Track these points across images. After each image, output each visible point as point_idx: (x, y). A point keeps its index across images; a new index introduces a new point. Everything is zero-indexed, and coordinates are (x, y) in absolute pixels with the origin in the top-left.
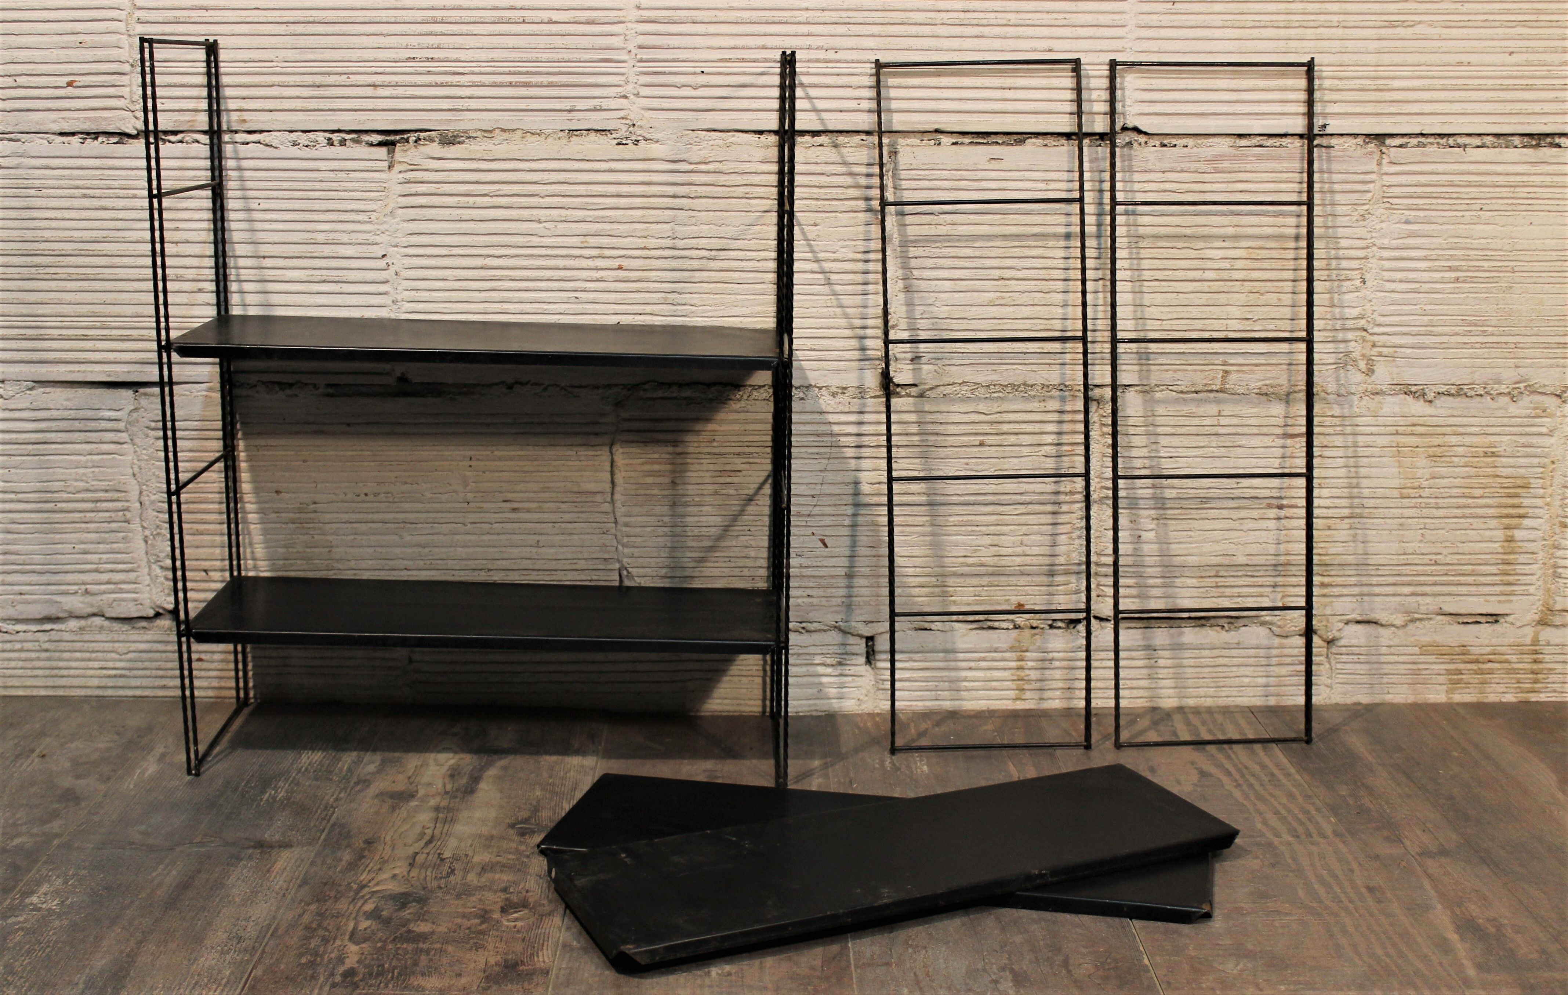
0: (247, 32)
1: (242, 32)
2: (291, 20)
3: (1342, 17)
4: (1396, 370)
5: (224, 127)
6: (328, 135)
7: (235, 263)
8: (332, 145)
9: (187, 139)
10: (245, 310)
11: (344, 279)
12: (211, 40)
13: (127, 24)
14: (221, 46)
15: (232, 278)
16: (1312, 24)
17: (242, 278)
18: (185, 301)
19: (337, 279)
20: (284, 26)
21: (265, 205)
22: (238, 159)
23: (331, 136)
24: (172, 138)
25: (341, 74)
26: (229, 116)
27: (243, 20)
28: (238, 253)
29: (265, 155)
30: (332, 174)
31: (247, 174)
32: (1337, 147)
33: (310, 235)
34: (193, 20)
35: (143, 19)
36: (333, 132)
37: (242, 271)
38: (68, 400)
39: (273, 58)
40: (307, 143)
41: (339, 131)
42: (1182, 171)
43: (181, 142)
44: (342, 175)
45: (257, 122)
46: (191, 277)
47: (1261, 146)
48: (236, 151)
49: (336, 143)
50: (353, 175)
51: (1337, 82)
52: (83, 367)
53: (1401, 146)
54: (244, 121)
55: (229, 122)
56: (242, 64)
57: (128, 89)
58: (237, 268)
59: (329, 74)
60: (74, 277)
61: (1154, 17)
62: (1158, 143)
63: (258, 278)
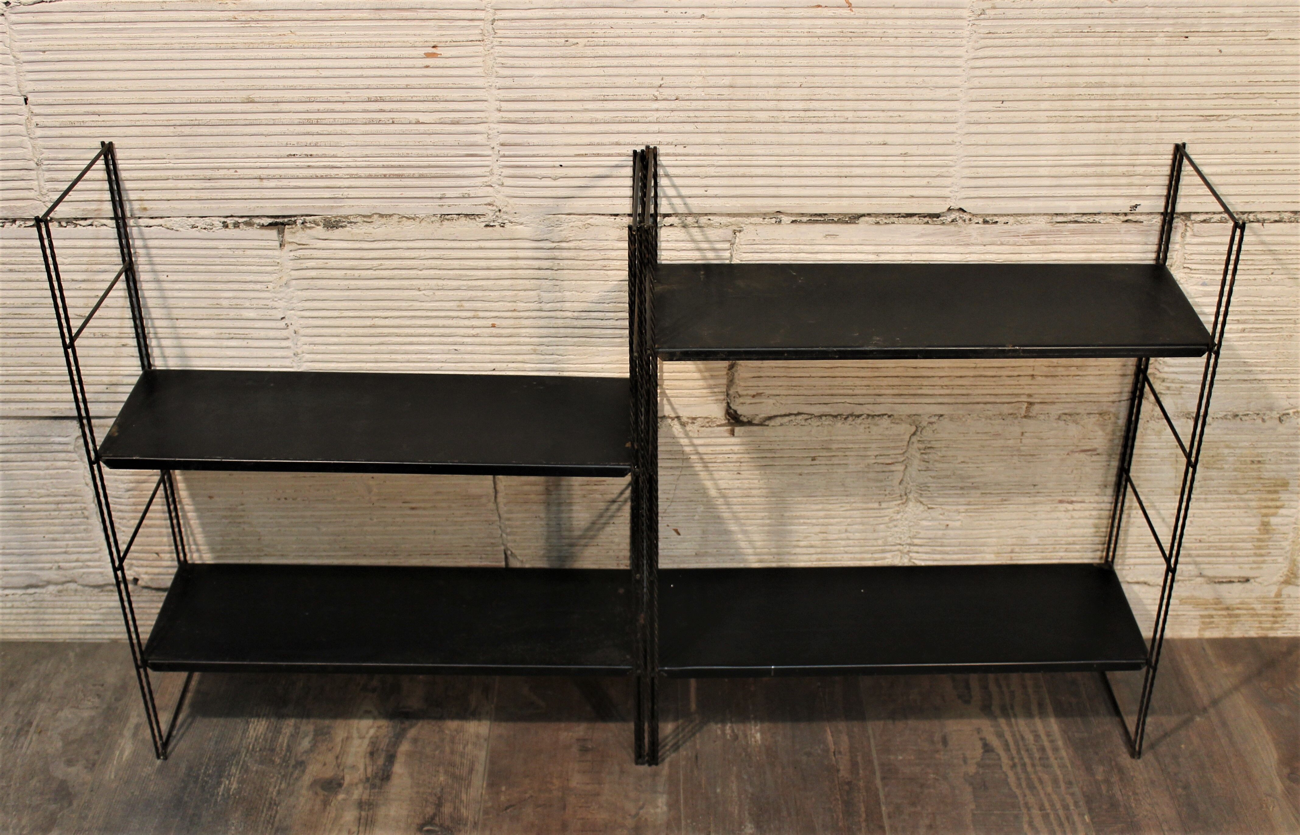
0: (139, 134)
1: (133, 134)
2: (178, 123)
3: (1160, 113)
4: (1180, 401)
5: (128, 214)
6: (223, 220)
7: (153, 323)
8: (227, 227)
9: (95, 223)
10: (166, 361)
11: (249, 336)
12: (107, 142)
13: (28, 129)
14: (116, 146)
15: (151, 335)
16: (1132, 119)
17: (160, 335)
18: (112, 354)
19: (243, 336)
20: (172, 129)
21: (172, 277)
22: (144, 239)
23: (225, 220)
24: (83, 223)
25: (229, 169)
26: (131, 205)
27: (133, 124)
28: (153, 316)
29: (168, 236)
30: (230, 252)
31: (154, 252)
32: (1145, 223)
33: (215, 301)
34: (87, 124)
35: (41, 124)
36: (227, 217)
37: (159, 330)
38: (21, 429)
39: (165, 156)
40: (204, 226)
41: (232, 216)
42: (1002, 244)
43: (91, 225)
44: (240, 252)
45: (157, 210)
46: (114, 335)
47: (1076, 222)
48: (141, 233)
49: (231, 226)
50: (248, 252)
51: (1150, 168)
52: (31, 405)
53: (1204, 221)
54: (145, 209)
55: (132, 210)
56: (138, 162)
57: (36, 183)
58: (154, 327)
59: (218, 169)
60: (12, 336)
61: (984, 115)
62: (981, 220)
63: (173, 336)
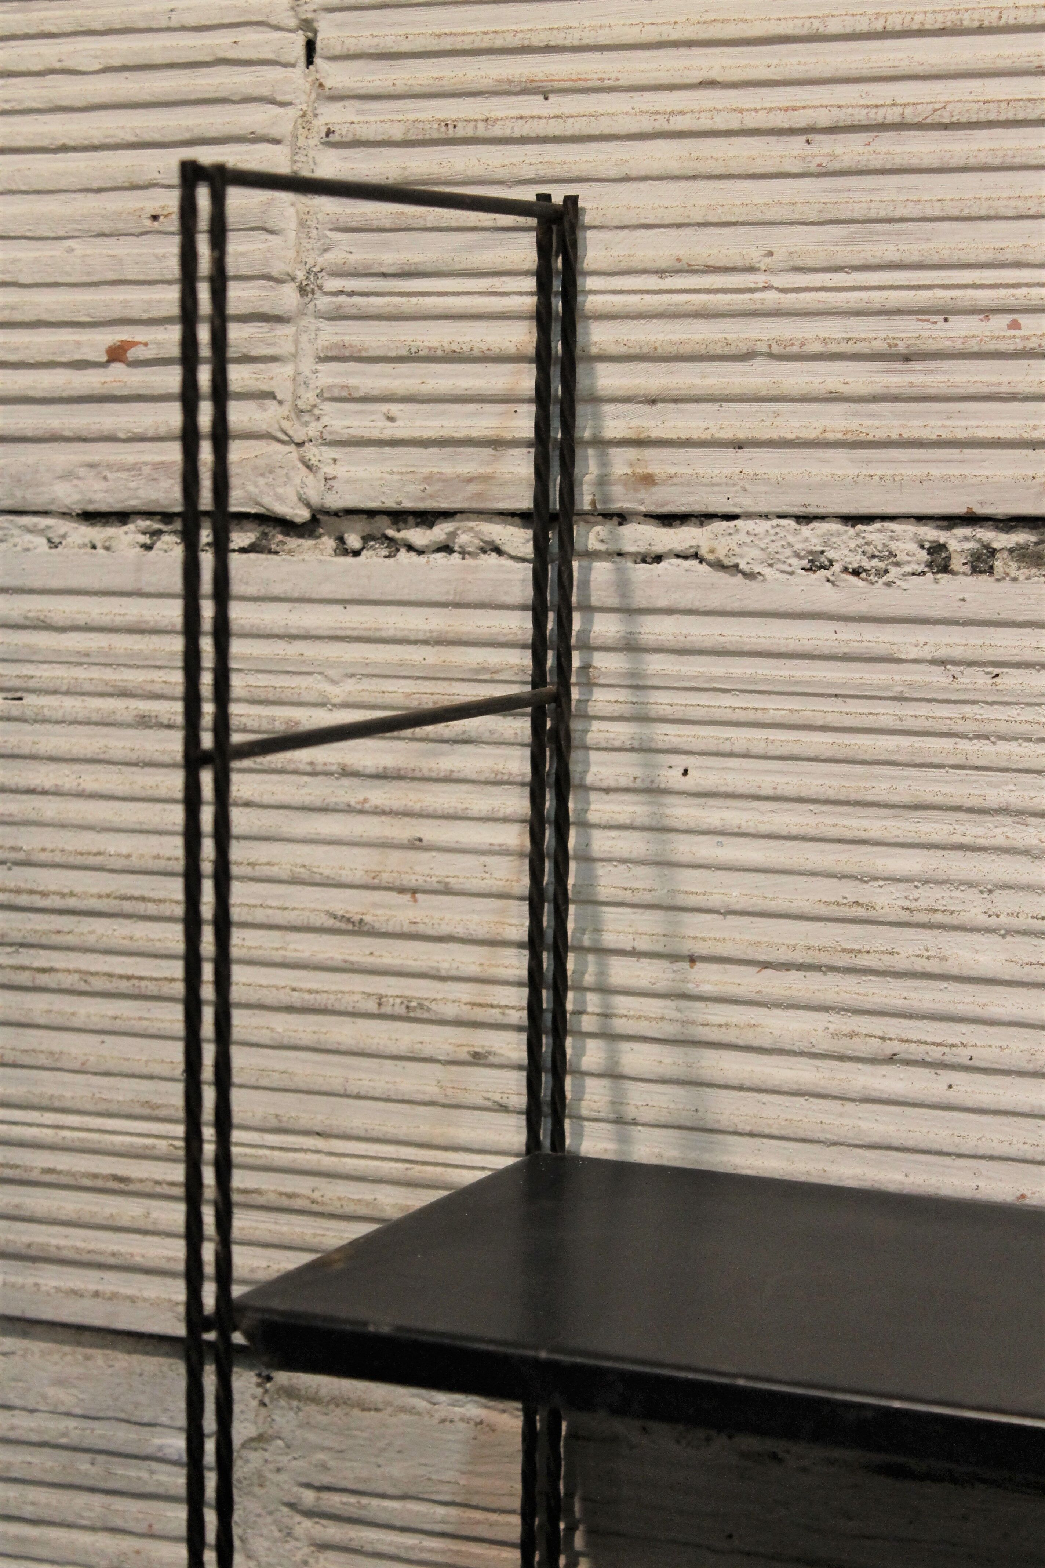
0: (674, 167)
1: (655, 168)
2: (824, 119)
5: (585, 499)
6: (930, 533)
7: (602, 973)
8: (945, 569)
9: (463, 539)
10: (623, 1140)
11: (962, 1056)
12: (558, 199)
13: (296, 150)
14: (587, 219)
15: (588, 1023)
17: (620, 1025)
18: (431, 1091)
19: (936, 1054)
20: (797, 144)
21: (705, 776)
22: (629, 611)
23: (942, 536)
24: (417, 536)
25: (987, 312)
26: (604, 463)
27: (661, 124)
28: (609, 939)
29: (715, 601)
30: (938, 677)
31: (656, 664)
33: (850, 891)
34: (497, 131)
35: (343, 132)
36: (950, 521)
37: (621, 1003)
38: (60, 1382)
39: (755, 256)
40: (855, 560)
41: (971, 519)
43: (446, 548)
44: (978, 679)
45: (689, 483)
46: (450, 1011)
48: (623, 585)
49: (956, 564)
50: (1012, 679)
52: (112, 1282)
54: (648, 480)
55: (603, 481)
56: (652, 282)
57: (288, 370)
58: (604, 990)
59: (946, 312)
60: (99, 984)
63: (669, 1030)
